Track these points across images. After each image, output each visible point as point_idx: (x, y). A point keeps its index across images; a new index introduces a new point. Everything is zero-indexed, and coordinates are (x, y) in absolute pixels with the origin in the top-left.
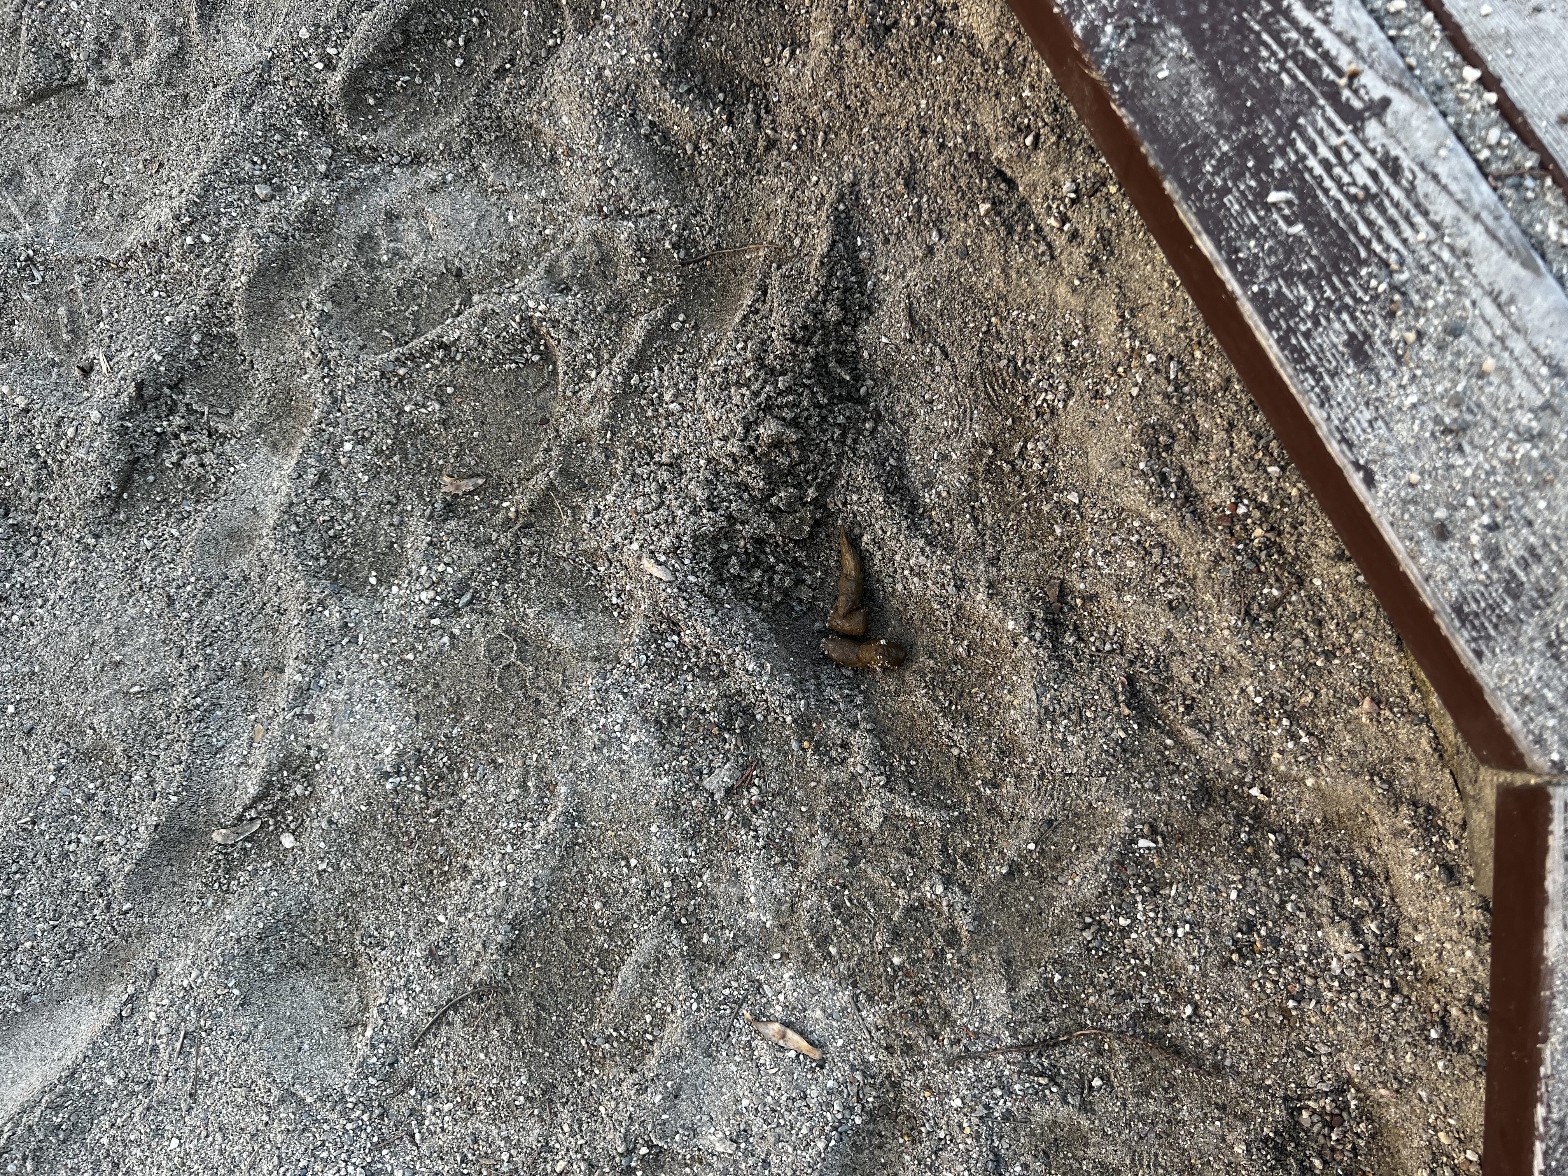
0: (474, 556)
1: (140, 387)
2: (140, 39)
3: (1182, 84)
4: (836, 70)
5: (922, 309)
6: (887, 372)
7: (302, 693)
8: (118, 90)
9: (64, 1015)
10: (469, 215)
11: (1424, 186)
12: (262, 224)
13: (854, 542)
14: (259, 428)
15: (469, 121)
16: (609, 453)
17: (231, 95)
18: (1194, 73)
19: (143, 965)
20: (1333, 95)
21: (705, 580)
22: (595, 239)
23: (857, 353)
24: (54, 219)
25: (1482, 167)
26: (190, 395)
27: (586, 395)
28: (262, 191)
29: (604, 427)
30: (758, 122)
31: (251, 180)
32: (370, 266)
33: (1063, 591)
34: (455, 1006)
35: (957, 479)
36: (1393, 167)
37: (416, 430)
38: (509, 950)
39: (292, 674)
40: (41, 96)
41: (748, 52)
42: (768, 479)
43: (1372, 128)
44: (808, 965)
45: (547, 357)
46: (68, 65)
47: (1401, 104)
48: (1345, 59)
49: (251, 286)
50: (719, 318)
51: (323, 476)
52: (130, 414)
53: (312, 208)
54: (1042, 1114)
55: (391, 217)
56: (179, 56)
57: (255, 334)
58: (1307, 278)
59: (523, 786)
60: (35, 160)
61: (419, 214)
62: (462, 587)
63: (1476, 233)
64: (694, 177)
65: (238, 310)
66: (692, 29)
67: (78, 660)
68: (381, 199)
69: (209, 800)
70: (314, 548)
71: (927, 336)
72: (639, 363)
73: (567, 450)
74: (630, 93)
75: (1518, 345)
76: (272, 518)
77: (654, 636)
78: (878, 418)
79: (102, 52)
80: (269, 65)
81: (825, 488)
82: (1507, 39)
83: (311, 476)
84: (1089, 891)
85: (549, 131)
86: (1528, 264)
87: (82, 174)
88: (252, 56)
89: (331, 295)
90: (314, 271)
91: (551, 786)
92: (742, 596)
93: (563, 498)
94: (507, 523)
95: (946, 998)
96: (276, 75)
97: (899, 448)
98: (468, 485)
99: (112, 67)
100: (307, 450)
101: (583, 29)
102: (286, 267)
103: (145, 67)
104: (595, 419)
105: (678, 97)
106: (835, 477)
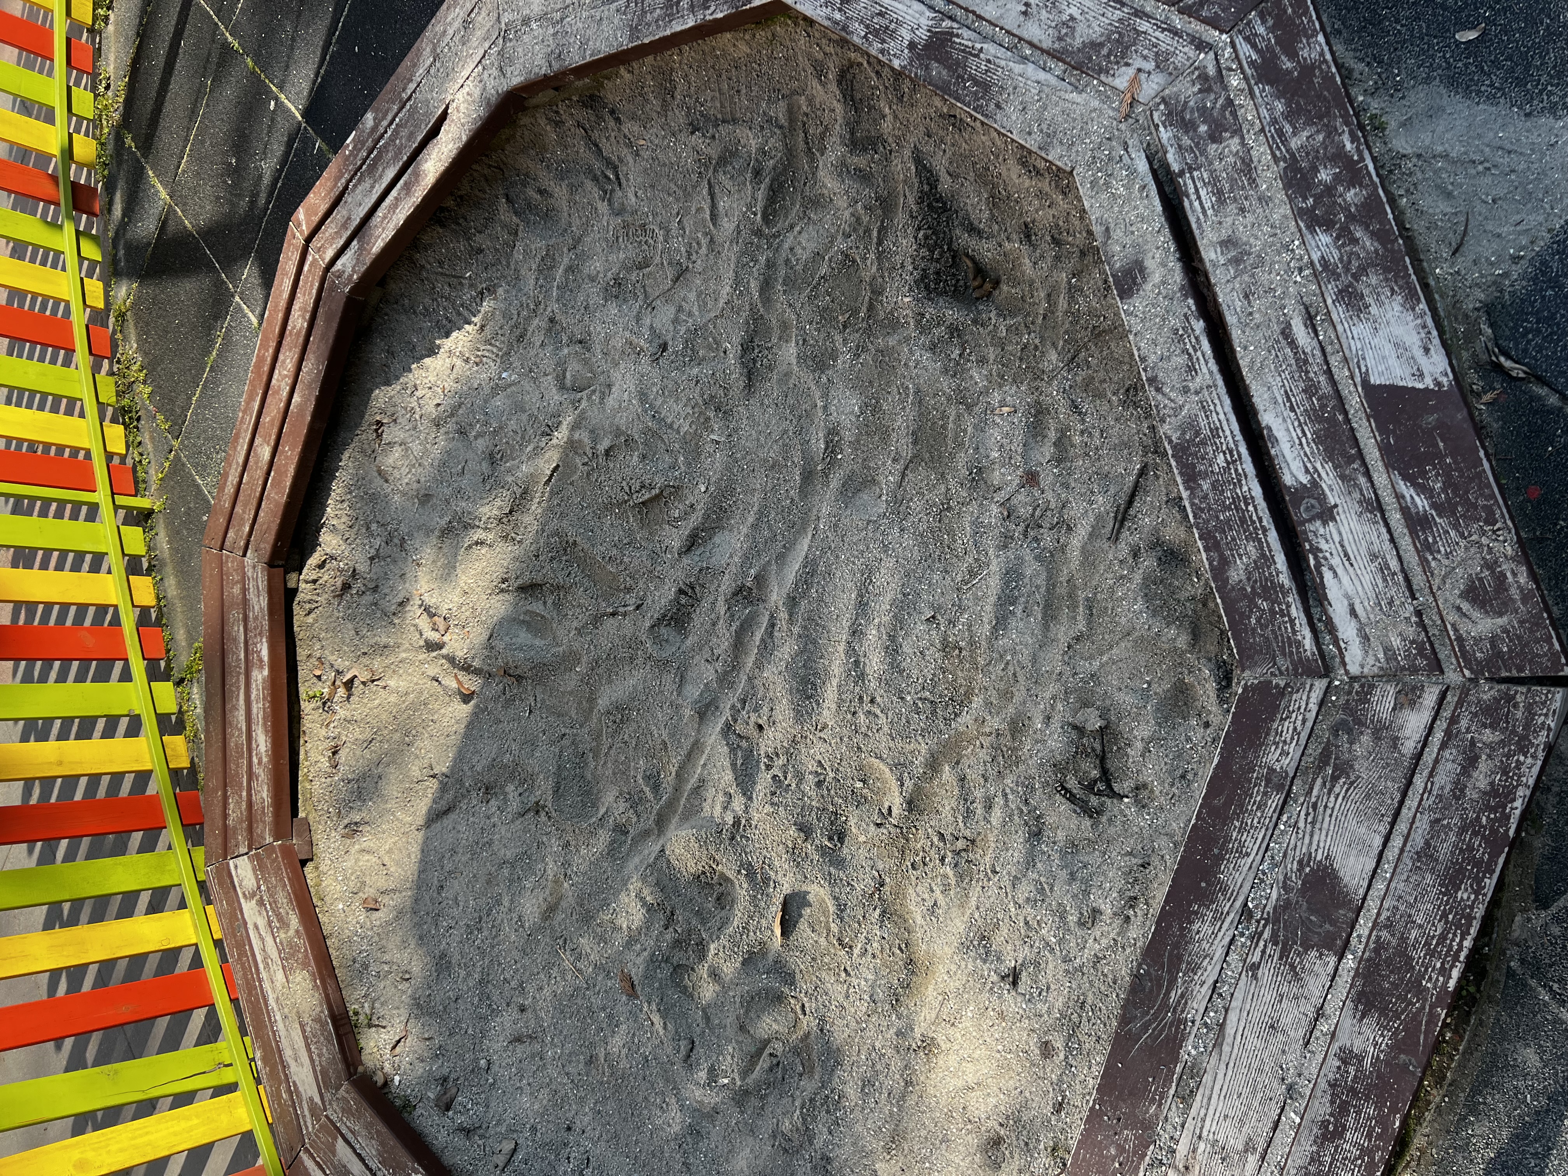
0: (858, 335)
1: (742, 345)
2: (698, 243)
3: (939, 73)
4: (896, 117)
5: (951, 169)
6: (953, 196)
7: (825, 408)
8: (699, 262)
9: (798, 547)
10: (814, 233)
11: (997, 61)
12: (756, 274)
13: (967, 255)
14: (780, 338)
15: (802, 205)
16: (883, 277)
17: (731, 242)
18: (941, 68)
19: (814, 518)
20: (971, 54)
21: (924, 294)
22: (852, 215)
23: (941, 196)
24: (697, 313)
25: (1007, 49)
26: (756, 341)
27: (869, 264)
28: (751, 264)
29: (878, 270)
30: (885, 148)
31: (747, 263)
32: (791, 268)
33: (1026, 225)
34: (906, 468)
35: (986, 215)
36: (989, 61)
37: (825, 309)
38: (915, 443)
39: (820, 404)
40: (678, 279)
41: (872, 129)
42: (929, 250)
43: (982, 55)
44: (1000, 386)
45: (854, 261)
46: (681, 264)
47: (985, 46)
48: (970, 44)
49: (760, 295)
50: (896, 213)
51: (804, 340)
52: (742, 357)
53: (768, 260)
54: (1079, 379)
55: (792, 249)
56: (712, 241)
57: (767, 311)
58: (982, 98)
59: (900, 393)
60: (684, 300)
61: (799, 243)
62: (858, 346)
63: (1011, 64)
64: (873, 176)
65: (760, 305)
66: (852, 133)
67: (758, 440)
68: (786, 246)
69: (812, 459)
70: (811, 363)
71: (958, 176)
72: (880, 243)
73: (871, 285)
74: (844, 164)
75: (1029, 82)
76: (794, 362)
77: (918, 322)
78: (957, 212)
79: (689, 254)
80: (738, 226)
81: (950, 244)
82: (1001, 16)
83: (801, 342)
84: (1065, 306)
85: (826, 192)
86: (1024, 63)
87: (698, 296)
88: (733, 226)
89: (784, 284)
90: (776, 280)
91: (907, 388)
92: (940, 294)
93: (876, 300)
94: (863, 319)
95: (1040, 366)
96: (742, 227)
97: (967, 217)
98: (847, 315)
99: (694, 257)
100: (796, 336)
101: (822, 155)
102: (767, 284)
103: (704, 250)
104: (874, 269)
105: (858, 155)
106: (952, 238)
